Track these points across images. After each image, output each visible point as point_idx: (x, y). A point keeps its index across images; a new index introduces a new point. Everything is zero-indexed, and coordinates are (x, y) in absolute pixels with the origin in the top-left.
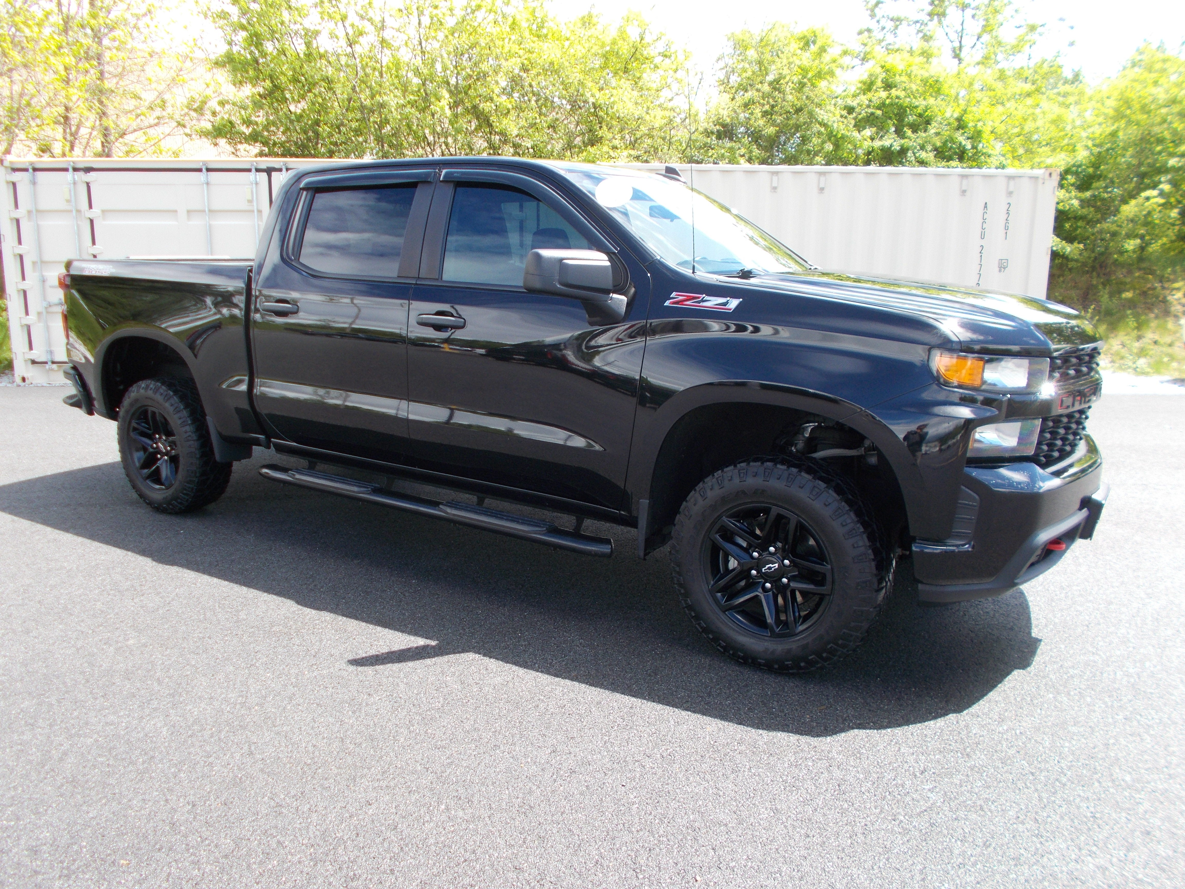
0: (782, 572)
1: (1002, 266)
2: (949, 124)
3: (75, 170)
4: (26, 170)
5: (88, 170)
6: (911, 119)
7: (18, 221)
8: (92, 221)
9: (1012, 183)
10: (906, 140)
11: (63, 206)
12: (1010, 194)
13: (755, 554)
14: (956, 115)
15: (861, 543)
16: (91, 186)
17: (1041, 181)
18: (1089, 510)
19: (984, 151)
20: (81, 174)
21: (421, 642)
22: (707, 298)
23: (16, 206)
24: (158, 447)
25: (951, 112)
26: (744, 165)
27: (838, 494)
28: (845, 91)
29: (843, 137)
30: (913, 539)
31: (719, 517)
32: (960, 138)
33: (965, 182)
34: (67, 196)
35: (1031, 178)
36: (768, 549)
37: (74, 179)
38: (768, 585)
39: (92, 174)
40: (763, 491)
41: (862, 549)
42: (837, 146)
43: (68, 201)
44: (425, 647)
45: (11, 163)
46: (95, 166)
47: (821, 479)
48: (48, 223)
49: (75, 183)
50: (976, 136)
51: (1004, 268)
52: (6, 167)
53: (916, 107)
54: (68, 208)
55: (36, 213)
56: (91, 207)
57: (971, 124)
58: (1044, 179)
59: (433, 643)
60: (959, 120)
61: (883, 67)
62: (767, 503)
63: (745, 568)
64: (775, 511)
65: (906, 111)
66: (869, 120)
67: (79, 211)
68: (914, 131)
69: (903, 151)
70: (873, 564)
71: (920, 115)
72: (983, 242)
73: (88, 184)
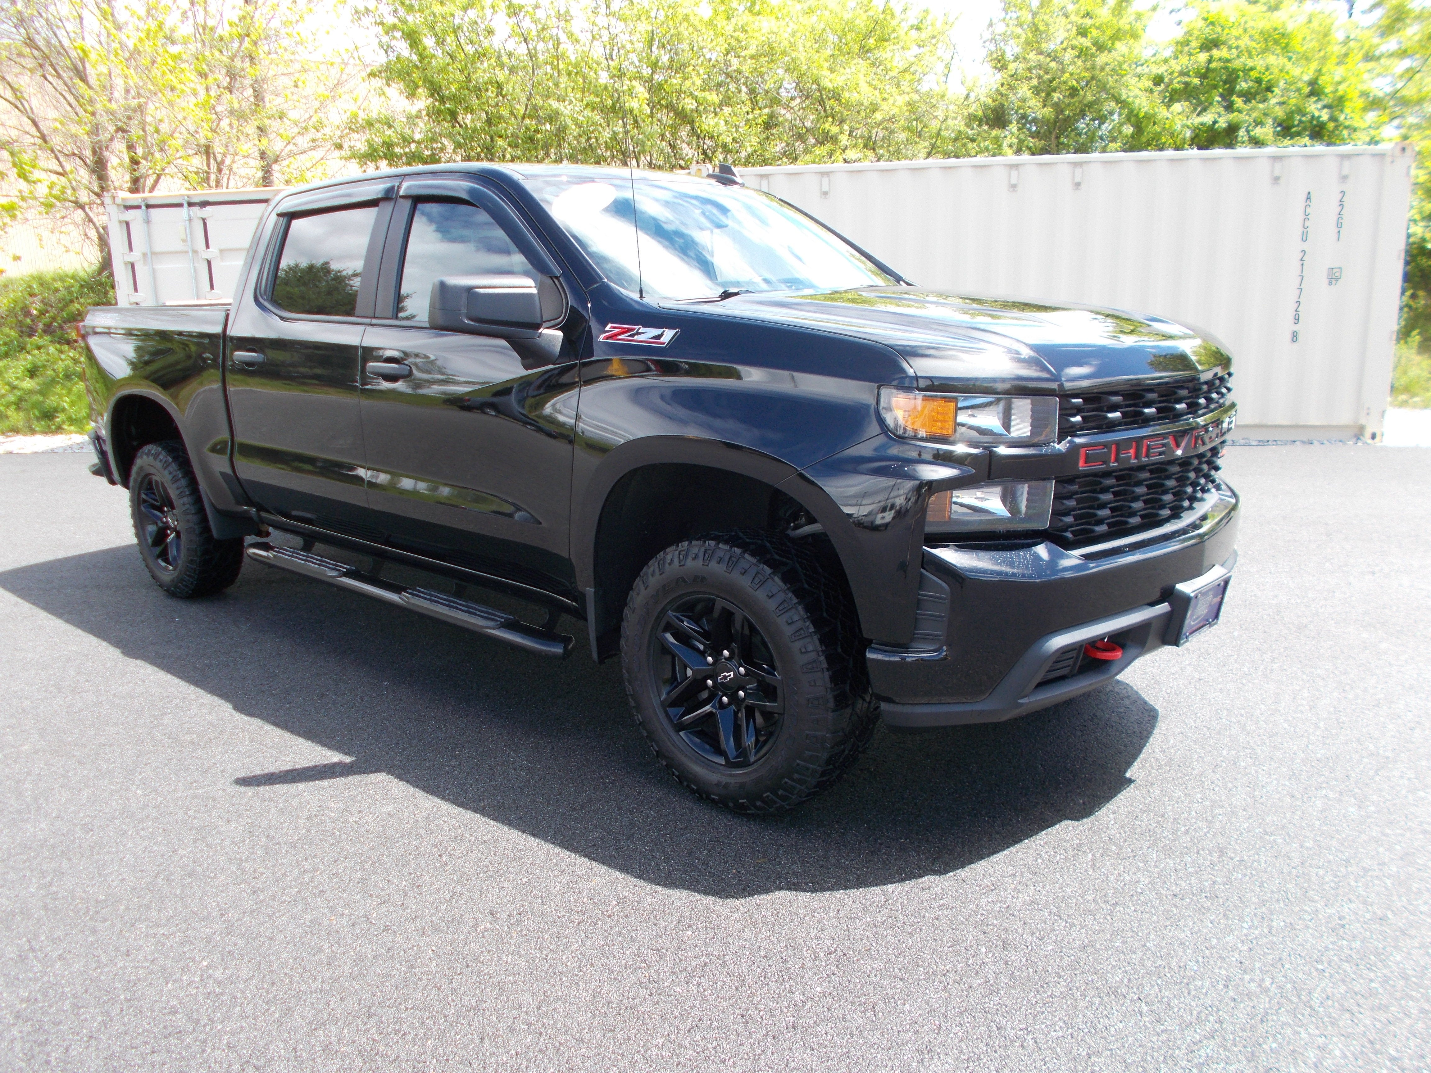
0: (738, 684)
1: (1333, 277)
2: (1298, 90)
3: (190, 205)
4: (139, 207)
5: (204, 204)
6: (1243, 85)
7: (133, 265)
8: (209, 263)
9: (1346, 163)
10: (1236, 114)
11: (179, 246)
12: (1344, 178)
13: (710, 659)
14: (1306, 78)
15: (810, 648)
16: (207, 222)
17: (1388, 159)
18: (1170, 604)
19: (1347, 123)
20: (196, 209)
21: (335, 757)
22: (642, 330)
23: (131, 249)
24: (167, 522)
25: (1303, 73)
26: (1010, 157)
27: (785, 583)
28: (1155, 55)
29: (1148, 117)
30: (867, 644)
31: (663, 611)
32: (1313, 108)
33: (1278, 165)
34: (183, 236)
35: (1374, 155)
36: (722, 654)
37: (189, 215)
38: (725, 699)
39: (209, 208)
40: (703, 579)
41: (813, 656)
42: (1139, 129)
43: (184, 241)
44: (339, 764)
45: (123, 199)
46: (211, 200)
47: (767, 563)
48: (164, 267)
49: (190, 220)
50: (1338, 104)
51: (1337, 280)
52: (118, 205)
53: (1252, 69)
54: (185, 248)
55: (152, 255)
56: (208, 246)
57: (1328, 89)
58: (1393, 156)
59: (348, 759)
60: (1313, 83)
61: (1206, 20)
62: (709, 594)
63: (699, 677)
64: (720, 604)
65: (1238, 77)
66: (1187, 93)
67: (195, 252)
68: (1247, 101)
69: (1232, 129)
70: (827, 674)
71: (1259, 81)
72: (1305, 246)
73: (204, 220)
